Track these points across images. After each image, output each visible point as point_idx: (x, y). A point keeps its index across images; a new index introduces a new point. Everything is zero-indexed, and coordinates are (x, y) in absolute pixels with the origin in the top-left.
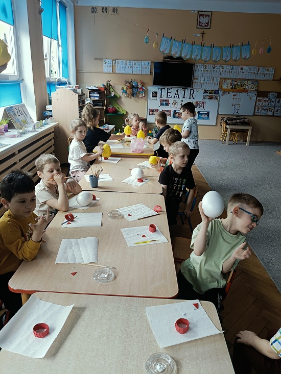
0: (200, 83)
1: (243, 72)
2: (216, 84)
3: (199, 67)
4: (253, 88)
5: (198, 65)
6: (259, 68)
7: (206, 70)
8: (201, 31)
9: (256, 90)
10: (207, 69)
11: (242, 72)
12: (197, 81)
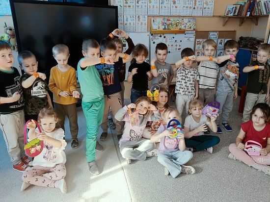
1: (176, 7)
2: (144, 24)
4: (190, 28)
6: (195, 1)
7: (127, 5)
9: (194, 30)
10: (129, 4)
11: (174, 6)
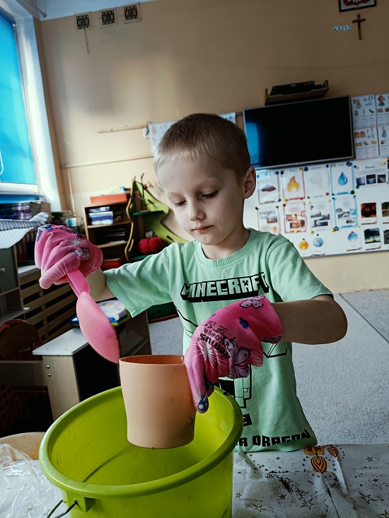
0: (374, 143)
3: (362, 103)
5: (361, 99)
8: (353, 15)
12: (365, 139)
